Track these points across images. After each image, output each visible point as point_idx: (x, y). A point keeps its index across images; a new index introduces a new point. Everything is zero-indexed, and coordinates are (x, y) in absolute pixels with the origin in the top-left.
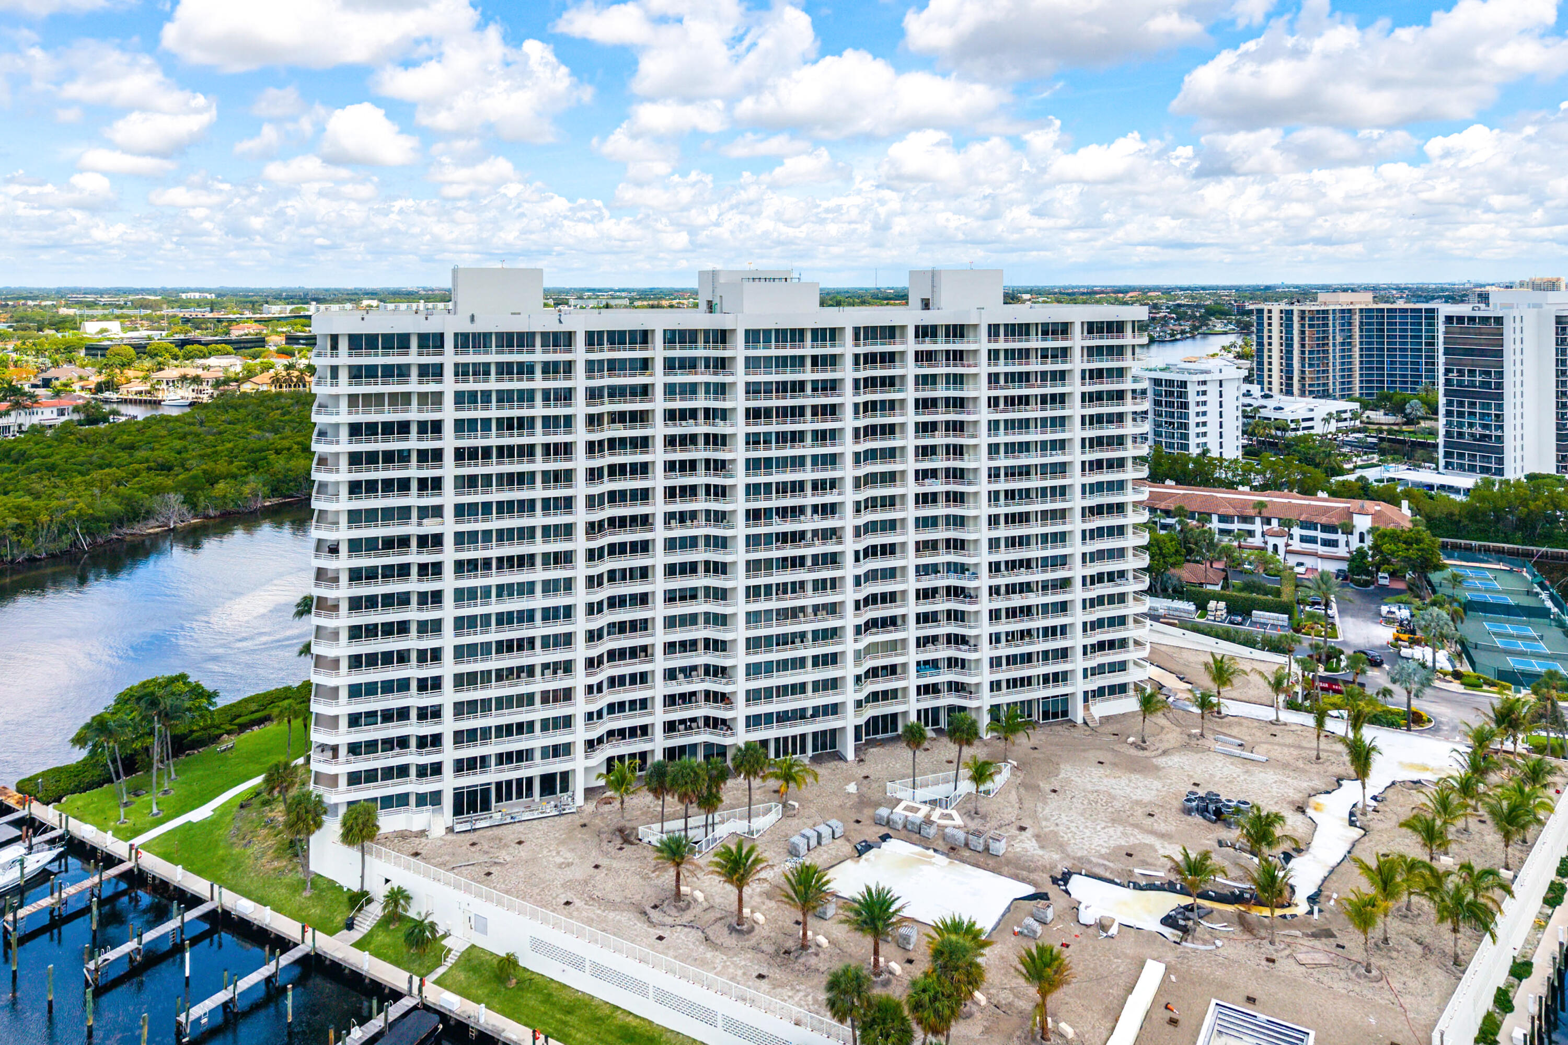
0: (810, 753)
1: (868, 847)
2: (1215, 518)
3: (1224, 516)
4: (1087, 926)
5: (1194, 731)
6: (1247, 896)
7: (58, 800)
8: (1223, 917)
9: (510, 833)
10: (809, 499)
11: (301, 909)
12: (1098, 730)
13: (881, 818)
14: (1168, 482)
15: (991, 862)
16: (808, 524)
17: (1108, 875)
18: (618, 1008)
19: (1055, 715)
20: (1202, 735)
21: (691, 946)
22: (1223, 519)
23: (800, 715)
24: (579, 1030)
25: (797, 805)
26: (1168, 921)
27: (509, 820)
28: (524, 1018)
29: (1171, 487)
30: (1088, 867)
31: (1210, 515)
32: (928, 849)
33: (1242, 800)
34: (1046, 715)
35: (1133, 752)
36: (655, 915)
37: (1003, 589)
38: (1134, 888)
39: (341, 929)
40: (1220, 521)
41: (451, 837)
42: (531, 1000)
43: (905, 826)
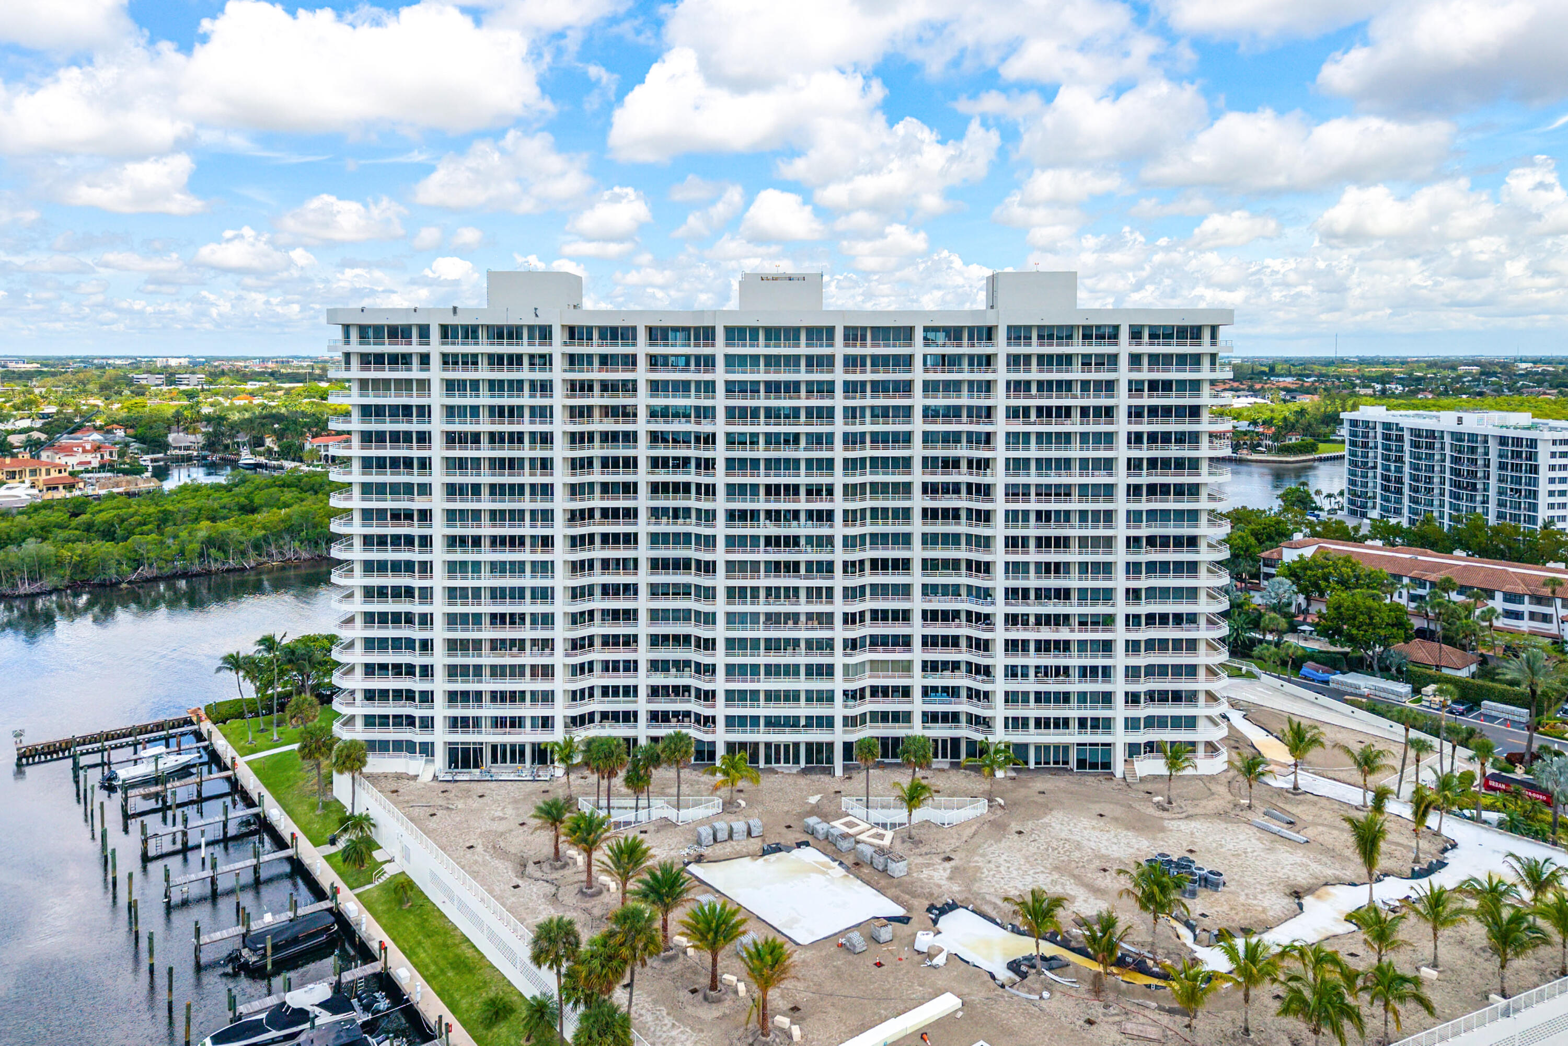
0: (803, 764)
1: (778, 849)
2: (1499, 596)
3: (1510, 594)
4: (919, 952)
5: (1242, 801)
6: (1129, 960)
7: (224, 723)
8: (1079, 975)
9: (479, 788)
10: (803, 504)
11: (309, 823)
12: (1134, 787)
13: (808, 826)
14: (1458, 553)
15: (883, 882)
16: (803, 529)
17: (993, 914)
18: (468, 940)
19: (1094, 766)
20: (1250, 807)
21: (534, 897)
22: (1510, 597)
23: (792, 723)
24: (425, 951)
25: (743, 804)
26: (1014, 966)
27: (488, 778)
28: (395, 934)
29: (1458, 558)
30: (979, 902)
31: (1494, 591)
32: (835, 860)
33: (1215, 869)
34: (1081, 764)
35: (1152, 811)
36: (531, 869)
37: (1032, 620)
38: (1013, 931)
39: (325, 843)
40: (1506, 600)
41: (435, 784)
42: (410, 922)
43: (827, 838)
